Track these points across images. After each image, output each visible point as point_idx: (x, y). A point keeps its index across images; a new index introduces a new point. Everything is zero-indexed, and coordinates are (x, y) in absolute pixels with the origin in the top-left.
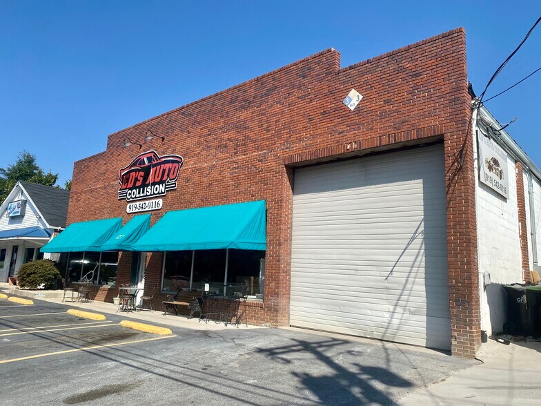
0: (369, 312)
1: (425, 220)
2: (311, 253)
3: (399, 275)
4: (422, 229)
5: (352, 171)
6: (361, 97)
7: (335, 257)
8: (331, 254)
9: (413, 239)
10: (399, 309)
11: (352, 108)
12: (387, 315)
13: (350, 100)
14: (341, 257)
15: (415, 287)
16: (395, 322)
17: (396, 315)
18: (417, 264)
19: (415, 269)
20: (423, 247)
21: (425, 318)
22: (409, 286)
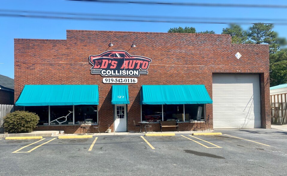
0: (239, 121)
1: (254, 95)
2: (218, 104)
3: (247, 110)
4: (253, 97)
5: (232, 78)
6: (241, 56)
7: (227, 105)
8: (226, 104)
9: (250, 100)
10: (247, 119)
11: (238, 58)
12: (244, 121)
13: (237, 56)
14: (229, 105)
15: (251, 113)
16: (246, 123)
17: (246, 121)
18: (251, 107)
19: (251, 108)
20: (253, 102)
21: (254, 121)
22: (249, 113)
